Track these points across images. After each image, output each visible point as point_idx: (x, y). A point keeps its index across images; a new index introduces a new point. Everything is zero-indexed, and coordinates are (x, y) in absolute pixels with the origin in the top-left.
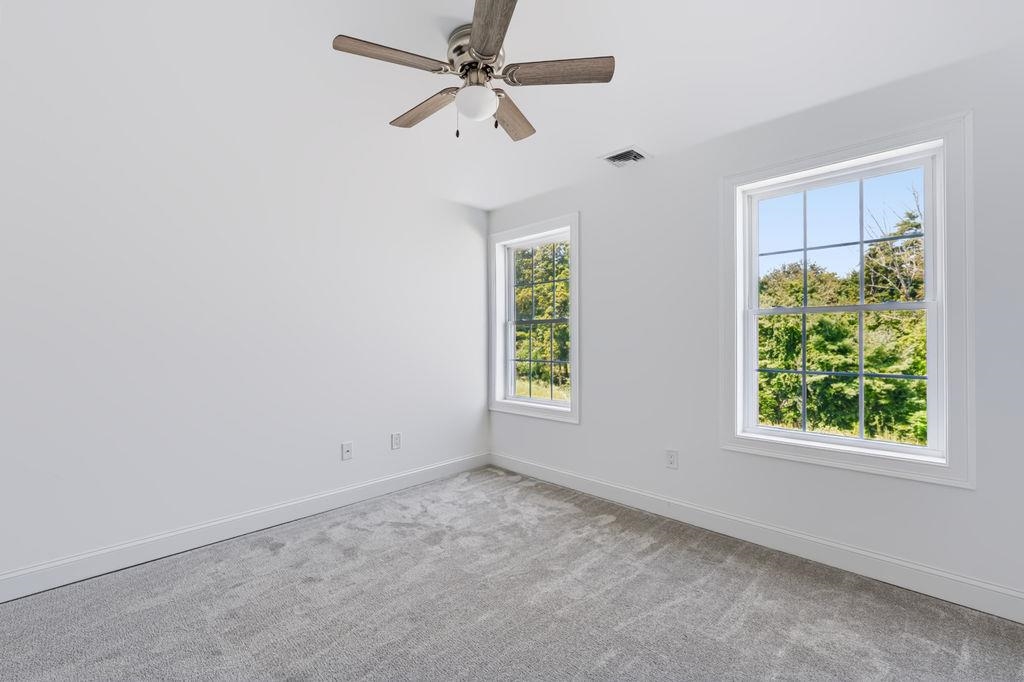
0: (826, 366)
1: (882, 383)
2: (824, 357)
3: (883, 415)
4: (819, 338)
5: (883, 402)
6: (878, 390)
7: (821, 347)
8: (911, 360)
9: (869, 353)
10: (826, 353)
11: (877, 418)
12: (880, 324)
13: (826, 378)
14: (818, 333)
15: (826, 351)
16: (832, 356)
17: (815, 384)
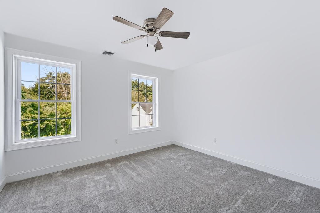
0: (33, 119)
1: (52, 123)
2: (33, 116)
3: (52, 132)
4: (32, 109)
5: (52, 128)
6: (51, 125)
7: (32, 112)
8: (60, 115)
9: (49, 114)
10: (34, 114)
11: (51, 133)
12: (49, 105)
13: (34, 123)
14: (31, 107)
15: (34, 113)
16: (36, 115)
17: (30, 125)
